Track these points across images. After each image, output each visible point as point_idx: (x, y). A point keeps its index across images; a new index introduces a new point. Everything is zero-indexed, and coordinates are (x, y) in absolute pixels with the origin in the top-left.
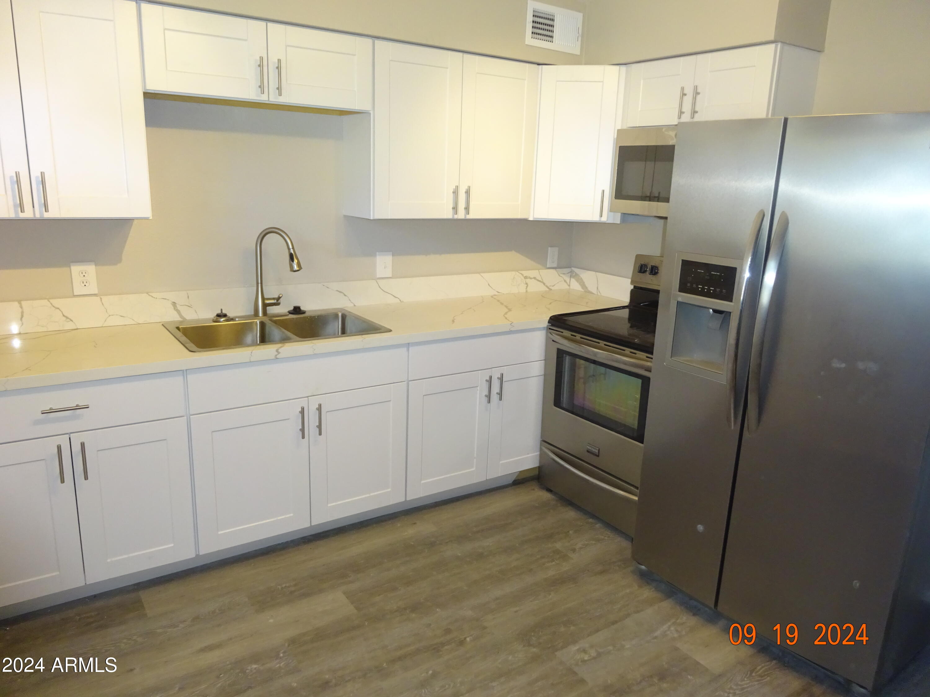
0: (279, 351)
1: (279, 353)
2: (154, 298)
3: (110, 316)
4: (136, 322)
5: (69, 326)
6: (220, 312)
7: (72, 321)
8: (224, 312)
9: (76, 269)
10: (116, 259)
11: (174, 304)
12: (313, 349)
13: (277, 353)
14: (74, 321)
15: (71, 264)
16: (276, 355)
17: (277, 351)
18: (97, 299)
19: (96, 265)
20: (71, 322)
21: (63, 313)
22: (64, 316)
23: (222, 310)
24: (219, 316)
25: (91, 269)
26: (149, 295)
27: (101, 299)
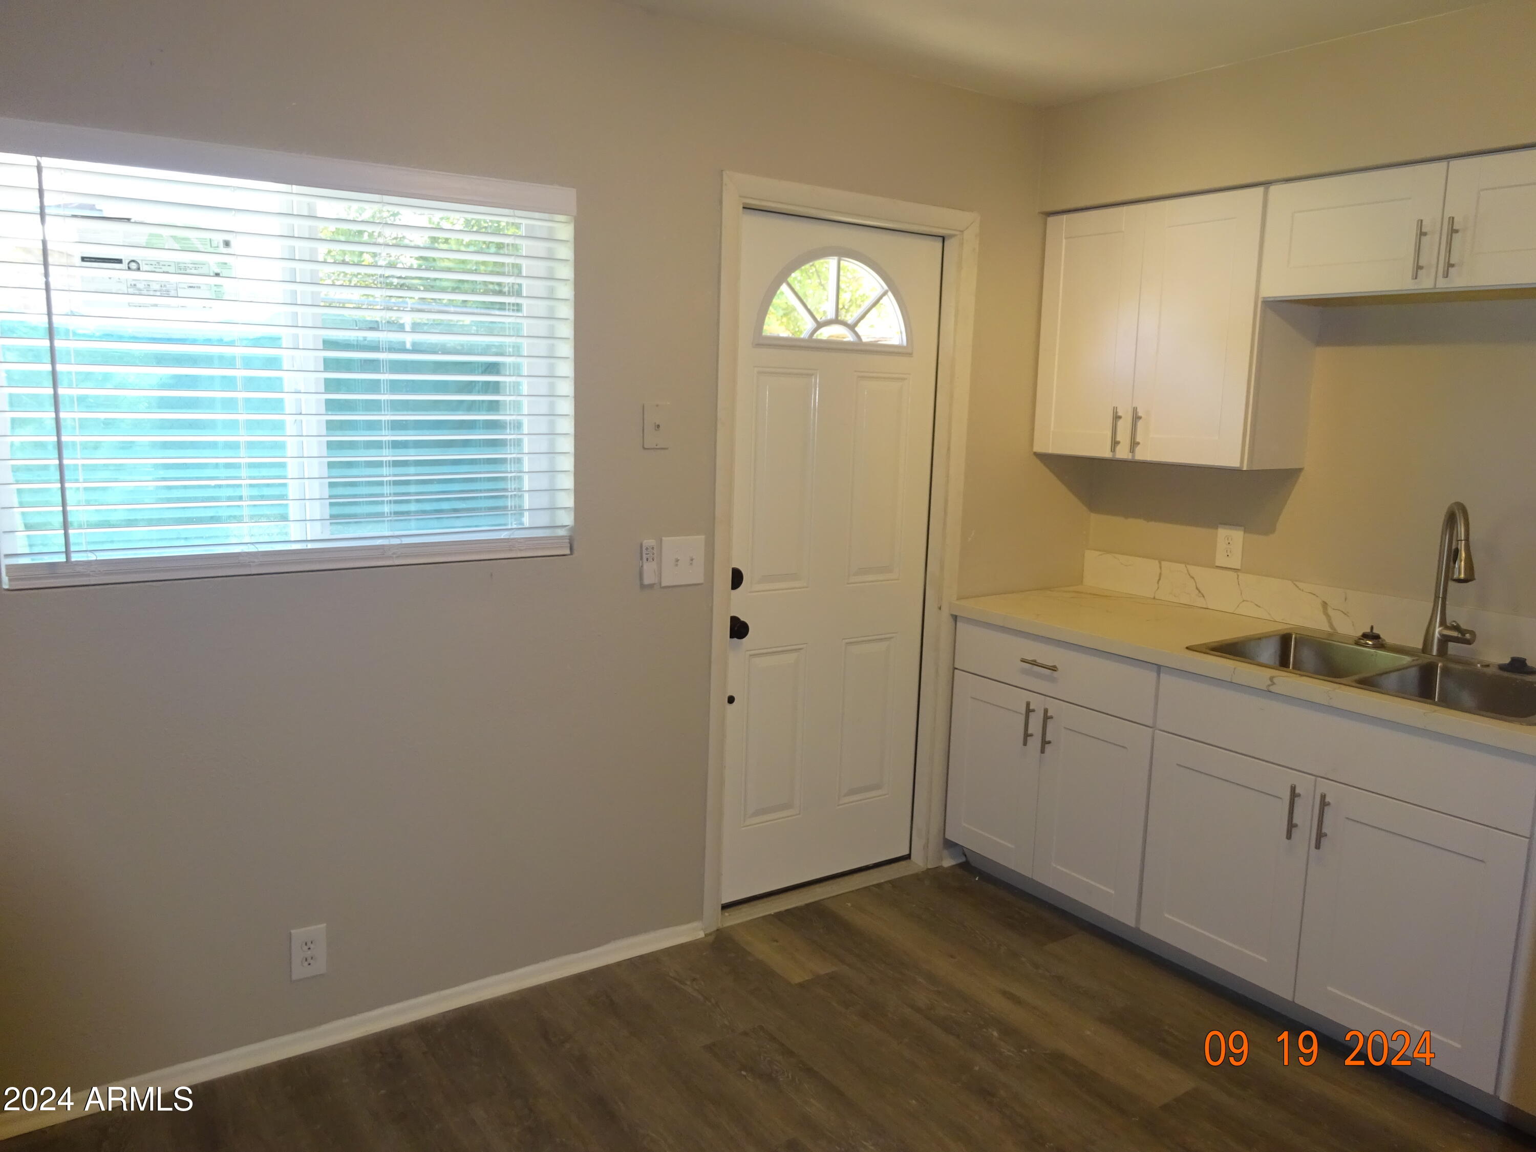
0: (1275, 680)
1: (1273, 684)
2: (1300, 589)
3: (1243, 601)
4: (1272, 618)
5: (1200, 602)
6: (1369, 630)
7: (1203, 596)
8: (1375, 631)
9: (1223, 533)
10: (1268, 528)
11: (1325, 605)
12: (1329, 696)
13: (1270, 683)
14: (1205, 598)
15: (1219, 526)
16: (1269, 686)
17: (1271, 679)
18: (1233, 575)
19: (1245, 532)
20: (1202, 598)
21: (1197, 585)
22: (1197, 588)
23: (1372, 628)
24: (1365, 636)
25: (1237, 535)
26: (1294, 584)
27: (1238, 576)
